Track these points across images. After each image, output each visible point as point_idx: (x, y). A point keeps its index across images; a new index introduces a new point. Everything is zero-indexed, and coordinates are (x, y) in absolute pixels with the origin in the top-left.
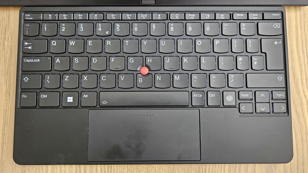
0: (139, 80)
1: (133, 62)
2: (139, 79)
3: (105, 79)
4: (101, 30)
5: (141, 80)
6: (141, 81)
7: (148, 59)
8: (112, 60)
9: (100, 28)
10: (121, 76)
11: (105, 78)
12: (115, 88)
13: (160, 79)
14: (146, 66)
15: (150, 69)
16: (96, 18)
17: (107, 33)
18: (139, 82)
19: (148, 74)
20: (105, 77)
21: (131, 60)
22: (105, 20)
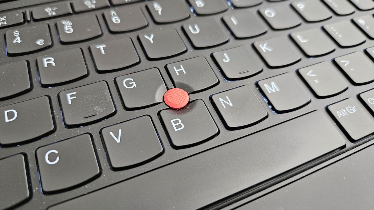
0: (174, 125)
1: (135, 85)
2: (172, 121)
3: (58, 158)
4: (19, 42)
5: (179, 123)
6: (180, 126)
7: (175, 68)
8: (69, 99)
9: (19, 38)
10: (111, 133)
11: (56, 155)
12: (101, 178)
13: (231, 105)
14: (175, 87)
15: (191, 89)
16: (5, 23)
17: (40, 42)
18: (176, 130)
19: (189, 102)
20: (56, 152)
21: (127, 83)
22: (28, 22)
